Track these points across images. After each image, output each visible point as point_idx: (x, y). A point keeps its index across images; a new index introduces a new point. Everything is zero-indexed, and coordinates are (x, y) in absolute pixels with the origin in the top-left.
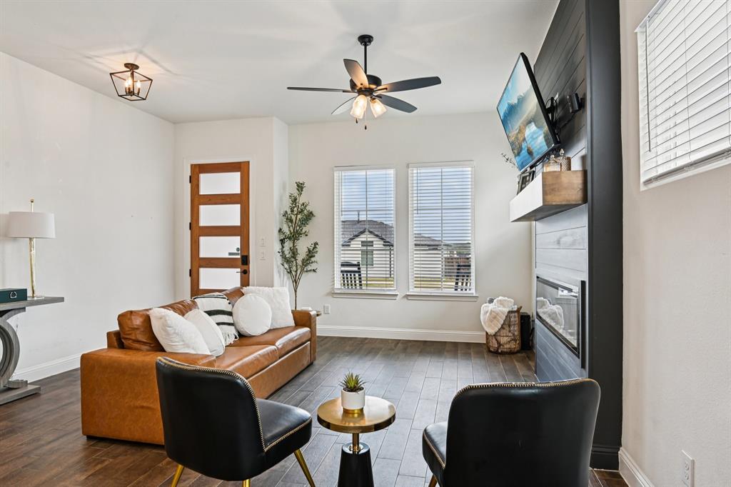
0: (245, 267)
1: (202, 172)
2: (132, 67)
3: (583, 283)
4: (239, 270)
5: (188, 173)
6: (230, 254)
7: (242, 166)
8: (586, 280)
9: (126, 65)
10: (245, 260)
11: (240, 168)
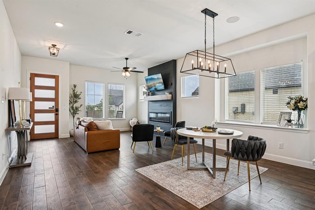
0: (57, 113)
1: (35, 77)
2: (54, 46)
3: (171, 112)
4: (54, 114)
5: (29, 76)
6: (49, 108)
7: (56, 77)
8: (172, 111)
9: (52, 45)
10: (57, 110)
11: (55, 77)
